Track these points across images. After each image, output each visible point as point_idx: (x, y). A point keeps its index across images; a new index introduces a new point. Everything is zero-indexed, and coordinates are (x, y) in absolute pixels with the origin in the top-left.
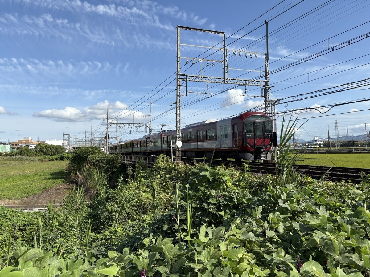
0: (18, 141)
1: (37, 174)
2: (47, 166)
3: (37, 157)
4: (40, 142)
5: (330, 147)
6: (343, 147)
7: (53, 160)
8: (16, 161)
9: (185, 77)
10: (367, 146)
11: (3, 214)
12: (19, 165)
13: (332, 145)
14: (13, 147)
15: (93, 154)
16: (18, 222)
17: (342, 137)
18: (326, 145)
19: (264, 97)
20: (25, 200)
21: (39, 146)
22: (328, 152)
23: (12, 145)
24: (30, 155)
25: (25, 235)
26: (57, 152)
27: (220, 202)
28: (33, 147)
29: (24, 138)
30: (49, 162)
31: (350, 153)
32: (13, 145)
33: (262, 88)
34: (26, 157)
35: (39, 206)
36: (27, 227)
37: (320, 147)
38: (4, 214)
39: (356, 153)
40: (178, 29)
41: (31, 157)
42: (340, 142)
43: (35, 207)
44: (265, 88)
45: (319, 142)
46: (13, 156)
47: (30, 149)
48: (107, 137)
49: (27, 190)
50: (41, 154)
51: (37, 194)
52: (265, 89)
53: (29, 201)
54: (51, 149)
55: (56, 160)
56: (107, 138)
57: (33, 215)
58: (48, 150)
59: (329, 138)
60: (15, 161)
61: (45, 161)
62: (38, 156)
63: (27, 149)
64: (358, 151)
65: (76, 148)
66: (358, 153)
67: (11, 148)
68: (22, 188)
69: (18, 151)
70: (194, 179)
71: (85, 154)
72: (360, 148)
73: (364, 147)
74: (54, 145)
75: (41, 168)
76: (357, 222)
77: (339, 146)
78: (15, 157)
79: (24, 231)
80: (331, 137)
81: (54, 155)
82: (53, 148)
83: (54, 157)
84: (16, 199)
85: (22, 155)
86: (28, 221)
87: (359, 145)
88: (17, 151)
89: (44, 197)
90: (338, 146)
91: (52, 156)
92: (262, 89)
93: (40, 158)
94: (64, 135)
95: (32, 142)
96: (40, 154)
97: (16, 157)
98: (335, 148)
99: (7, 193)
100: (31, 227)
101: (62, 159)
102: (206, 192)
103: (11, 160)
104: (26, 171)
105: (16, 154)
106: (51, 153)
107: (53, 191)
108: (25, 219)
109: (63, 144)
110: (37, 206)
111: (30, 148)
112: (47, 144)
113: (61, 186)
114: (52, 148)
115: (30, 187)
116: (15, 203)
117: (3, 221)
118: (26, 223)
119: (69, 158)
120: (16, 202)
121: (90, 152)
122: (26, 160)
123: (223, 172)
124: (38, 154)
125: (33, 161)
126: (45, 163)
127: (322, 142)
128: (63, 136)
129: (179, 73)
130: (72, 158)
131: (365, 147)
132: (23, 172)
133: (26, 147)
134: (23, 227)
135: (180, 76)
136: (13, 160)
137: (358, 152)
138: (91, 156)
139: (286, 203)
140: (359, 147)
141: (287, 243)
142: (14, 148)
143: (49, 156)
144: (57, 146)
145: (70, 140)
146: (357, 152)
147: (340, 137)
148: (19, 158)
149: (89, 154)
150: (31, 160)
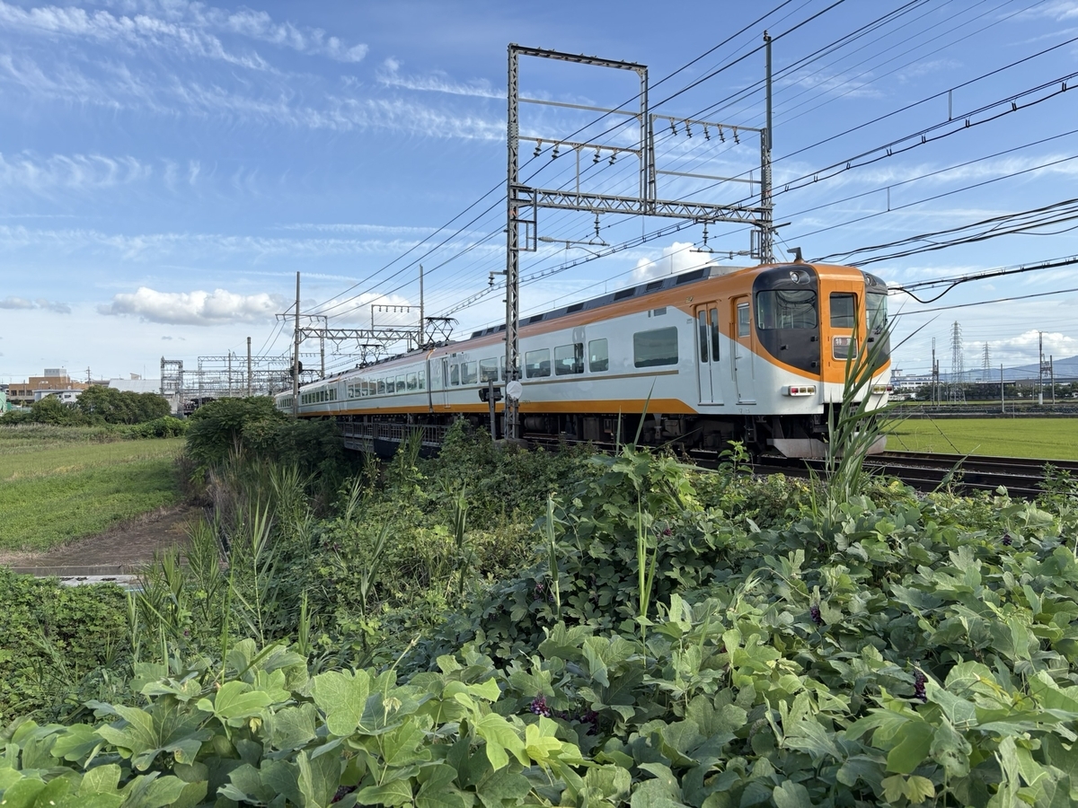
0: (27, 382)
1: (90, 477)
2: (118, 455)
3: (85, 429)
4: (92, 385)
5: (936, 400)
6: (973, 400)
7: (134, 437)
8: (26, 440)
9: (532, 195)
10: (1044, 398)
11: (10, 592)
12: (36, 450)
13: (943, 395)
14: (13, 398)
15: (255, 419)
16: (55, 614)
17: (972, 371)
18: (926, 393)
19: (758, 254)
20: (63, 553)
21: (92, 396)
22: (932, 414)
23: (10, 393)
24: (64, 423)
25: (77, 650)
26: (146, 412)
27: (667, 546)
28: (73, 399)
29: (46, 371)
30: (122, 443)
31: (994, 417)
32: (14, 393)
33: (753, 229)
34: (53, 428)
35: (106, 568)
36: (82, 627)
37: (909, 399)
38: (12, 590)
39: (1012, 416)
40: (513, 55)
41: (67, 429)
42: (965, 387)
43: (93, 572)
44: (760, 229)
45: (905, 386)
46: (16, 424)
47: (66, 404)
48: (297, 369)
49: (65, 525)
50: (97, 419)
51: (95, 535)
52: (762, 231)
53: (75, 556)
54: (127, 406)
55: (145, 436)
56: (297, 371)
57: (93, 594)
58: (117, 407)
59: (936, 373)
60: (20, 440)
61: (111, 441)
62: (90, 424)
63: (55, 406)
64: (1018, 410)
65: (200, 402)
66: (1017, 417)
67: (8, 401)
68: (49, 517)
69: (28, 410)
70: (592, 485)
71: (232, 420)
72: (1023, 404)
73: (1033, 401)
74: (137, 394)
75: (101, 459)
76: (1053, 586)
77: (962, 397)
78: (20, 427)
79: (71, 640)
80: (941, 371)
81: (136, 421)
82: (134, 402)
83: (137, 427)
84: (36, 548)
85: (40, 422)
86: (83, 610)
87: (1020, 394)
88: (26, 409)
89: (118, 544)
90: (959, 397)
91: (131, 426)
92: (752, 232)
93: (93, 429)
94: (164, 363)
95: (69, 384)
96: (93, 420)
97: (25, 427)
98: (950, 403)
99: (9, 531)
100: (92, 628)
101: (160, 433)
102: (623, 519)
103: (9, 438)
104: (58, 470)
105: (25, 418)
106: (126, 418)
107: (141, 525)
108: (74, 605)
109: (162, 389)
110: (99, 568)
111: (65, 400)
112: (115, 390)
113: (164, 513)
114: (129, 401)
115: (74, 514)
116: (32, 562)
117: (12, 609)
118: (78, 615)
119: (181, 430)
120: (35, 556)
121: (248, 412)
122: (55, 437)
123: (670, 465)
124: (90, 418)
125: (75, 438)
126: (111, 445)
127: (915, 386)
128: (163, 366)
129: (514, 184)
130: (196, 431)
131: (1036, 401)
132: (47, 473)
133: (53, 398)
134: (70, 628)
135: (517, 191)
136: (15, 437)
137: (1017, 414)
138: (250, 424)
139: (856, 544)
140: (1020, 399)
141: (877, 638)
142: (17, 400)
143: (122, 426)
144: (144, 395)
145: (184, 377)
146: (1014, 413)
147: (966, 370)
148: (31, 431)
149: (244, 418)
150: (68, 438)
